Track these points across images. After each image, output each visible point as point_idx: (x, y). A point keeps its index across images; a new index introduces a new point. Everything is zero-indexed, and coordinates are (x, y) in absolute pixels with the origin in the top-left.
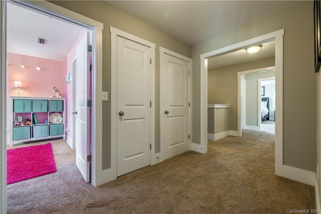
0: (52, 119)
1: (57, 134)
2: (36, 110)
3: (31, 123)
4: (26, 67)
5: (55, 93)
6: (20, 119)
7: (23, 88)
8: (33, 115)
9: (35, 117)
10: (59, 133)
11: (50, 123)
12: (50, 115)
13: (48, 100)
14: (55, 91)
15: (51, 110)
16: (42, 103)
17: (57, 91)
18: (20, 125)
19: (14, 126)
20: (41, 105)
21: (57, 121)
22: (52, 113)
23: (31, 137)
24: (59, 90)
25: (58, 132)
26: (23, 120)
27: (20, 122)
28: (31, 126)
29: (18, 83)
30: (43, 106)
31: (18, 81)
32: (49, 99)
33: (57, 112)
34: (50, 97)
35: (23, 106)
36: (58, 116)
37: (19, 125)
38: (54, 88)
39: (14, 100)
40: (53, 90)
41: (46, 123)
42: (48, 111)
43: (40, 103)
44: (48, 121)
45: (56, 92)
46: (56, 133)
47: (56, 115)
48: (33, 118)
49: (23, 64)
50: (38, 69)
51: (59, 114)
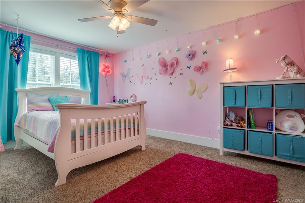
0: (281, 123)
1: (292, 157)
2: (253, 103)
3: (246, 125)
4: (240, 37)
5: (287, 70)
6: (232, 116)
7: (235, 69)
8: (248, 111)
9: (251, 114)
10: (295, 156)
11: (276, 129)
12: (276, 114)
13: (273, 85)
14: (288, 64)
15: (279, 104)
16: (262, 91)
17: (292, 64)
18: (232, 125)
19: (225, 125)
20: (260, 95)
21: (293, 128)
22: (282, 110)
23: (245, 149)
24: (296, 62)
25: (293, 153)
26: (235, 119)
27: (232, 121)
28: (245, 130)
29: (230, 63)
30: (263, 97)
31: (230, 60)
32: (274, 83)
33: (291, 110)
34: (277, 78)
35: (234, 97)
36: (293, 117)
37: (230, 126)
38: (284, 59)
39: (224, 87)
40: (283, 64)
41: (269, 130)
42: (272, 106)
43: (259, 92)
44: (272, 125)
45: (288, 67)
46: (289, 155)
47: (288, 116)
48: (249, 118)
49: (236, 34)
50: (257, 32)
51: (297, 114)
